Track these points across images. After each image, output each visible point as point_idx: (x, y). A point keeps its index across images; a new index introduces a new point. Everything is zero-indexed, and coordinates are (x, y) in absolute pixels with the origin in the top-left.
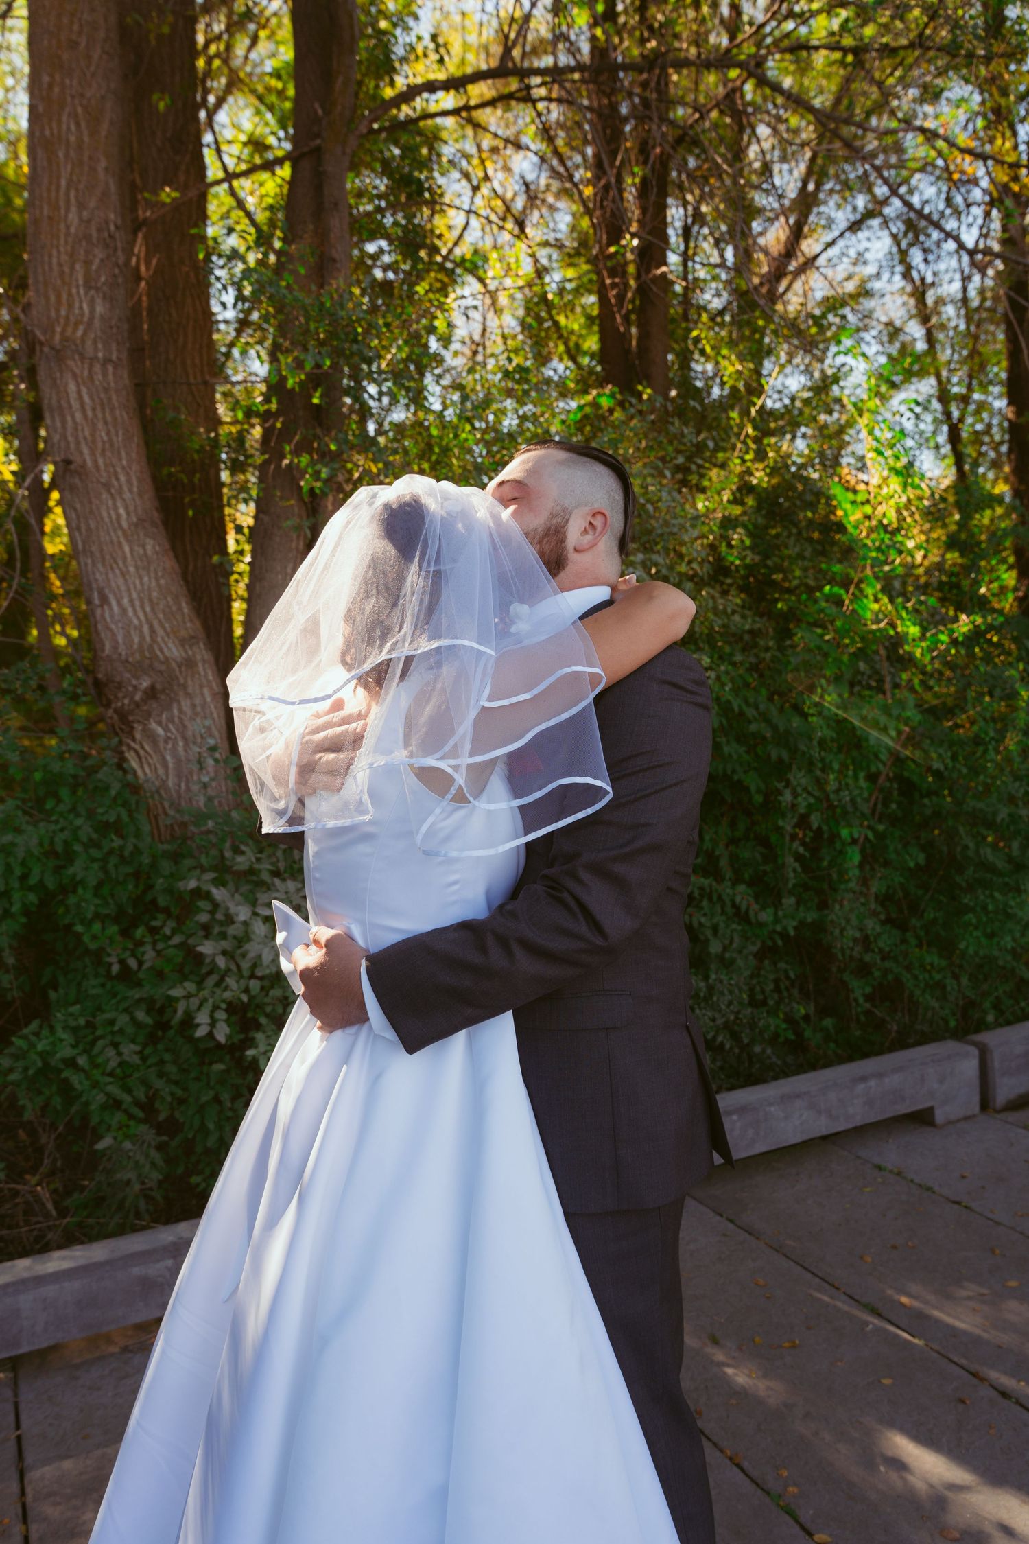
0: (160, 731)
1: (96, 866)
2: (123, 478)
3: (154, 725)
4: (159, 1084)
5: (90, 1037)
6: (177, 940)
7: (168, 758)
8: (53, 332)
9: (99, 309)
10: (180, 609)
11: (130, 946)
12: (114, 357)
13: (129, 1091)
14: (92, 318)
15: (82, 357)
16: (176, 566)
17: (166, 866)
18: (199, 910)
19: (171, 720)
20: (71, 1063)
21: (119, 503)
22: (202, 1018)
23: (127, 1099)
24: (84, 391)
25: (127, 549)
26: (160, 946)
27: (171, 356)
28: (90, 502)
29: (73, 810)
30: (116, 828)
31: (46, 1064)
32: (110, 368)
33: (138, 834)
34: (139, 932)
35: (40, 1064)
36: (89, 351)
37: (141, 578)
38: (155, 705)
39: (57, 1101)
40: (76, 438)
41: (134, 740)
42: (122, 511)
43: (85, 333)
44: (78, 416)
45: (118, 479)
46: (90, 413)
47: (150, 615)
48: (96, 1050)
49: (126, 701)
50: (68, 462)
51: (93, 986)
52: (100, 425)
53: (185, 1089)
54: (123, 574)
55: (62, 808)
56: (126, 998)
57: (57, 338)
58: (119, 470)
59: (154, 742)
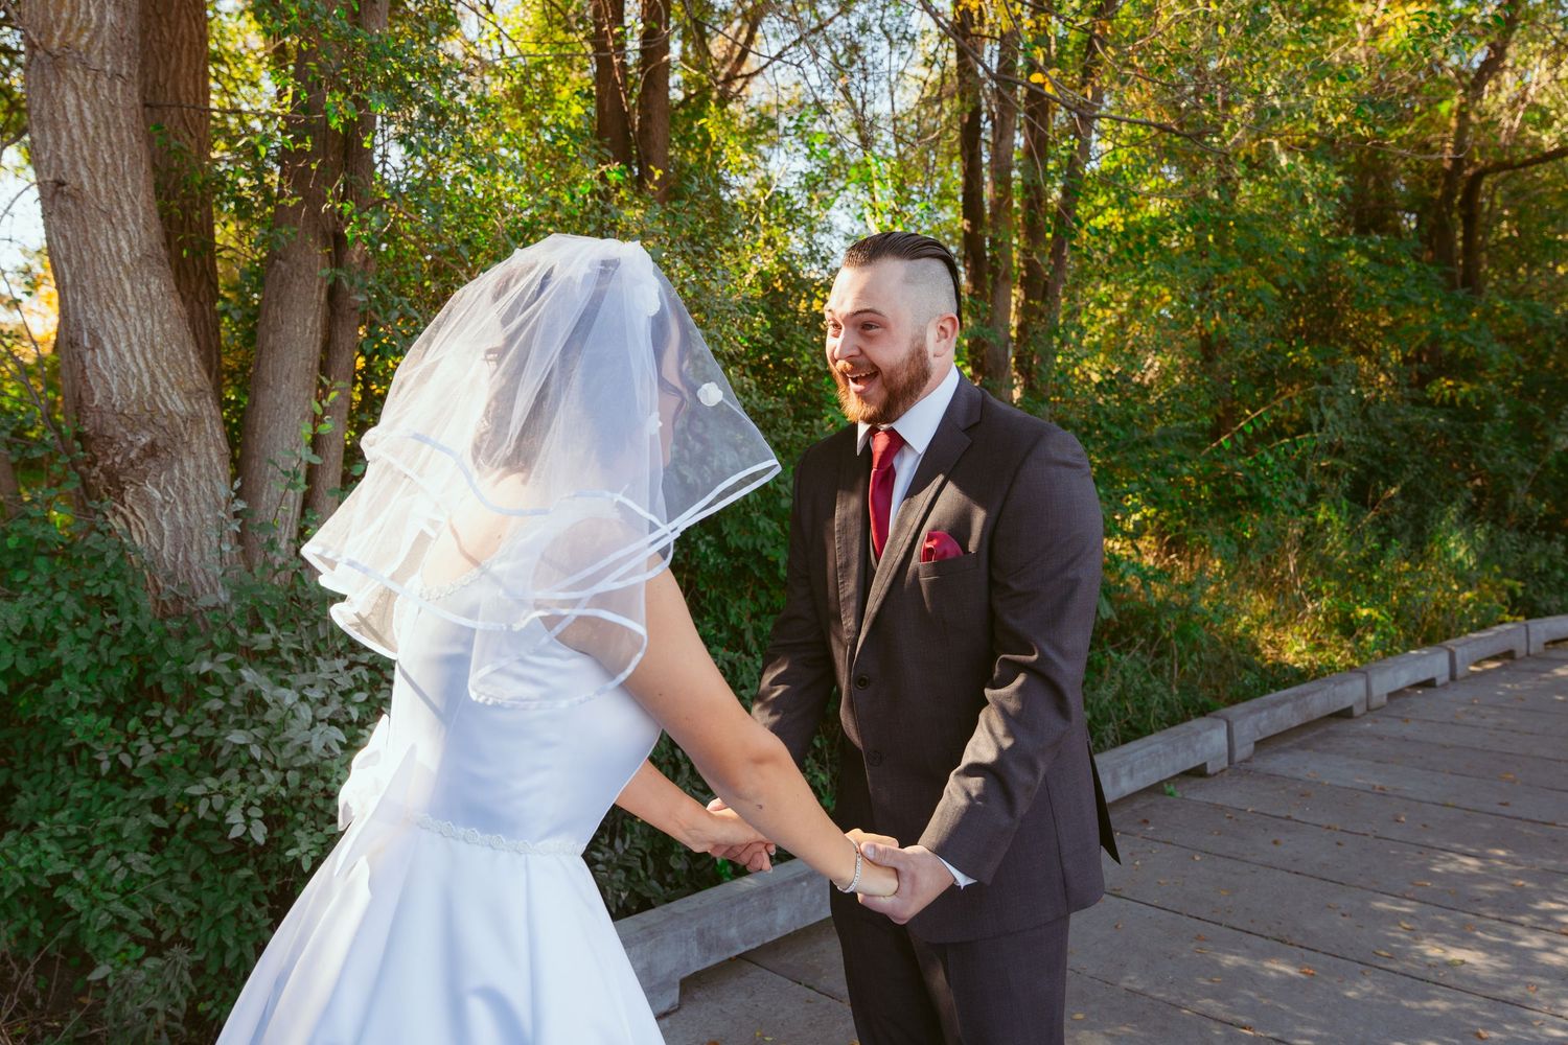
0: (157, 494)
1: (84, 647)
2: (127, 207)
3: (149, 488)
4: (169, 898)
5: (84, 848)
6: (179, 731)
7: (164, 524)
8: (51, 35)
9: (110, 17)
10: (186, 357)
11: (123, 741)
12: (124, 73)
13: (134, 907)
14: (100, 26)
15: (86, 67)
16: (184, 311)
17: (174, 648)
18: (207, 696)
19: (171, 482)
20: (65, 879)
21: (121, 235)
22: (235, 817)
23: (135, 917)
24: (85, 105)
25: (128, 287)
26: (158, 739)
27: (161, 80)
28: (86, 231)
29: (53, 583)
30: (108, 604)
31: (28, 882)
32: (119, 84)
33: (135, 610)
34: (133, 724)
35: (22, 883)
36: (95, 60)
37: (142, 321)
38: (152, 465)
39: (37, 927)
40: (73, 156)
41: (123, 503)
42: (124, 244)
43: (91, 41)
44: (76, 132)
45: (121, 208)
46: (91, 132)
47: (152, 362)
48: (94, 863)
49: (118, 459)
50: (60, 184)
51: (79, 789)
52: (103, 146)
53: (199, 902)
54: (120, 314)
55: (36, 580)
56: (126, 800)
57: (56, 43)
59: (148, 507)
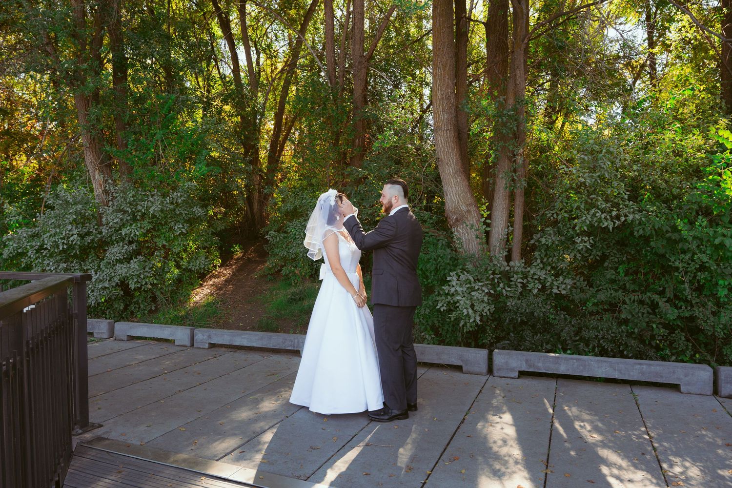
2: (451, 161)
3: (459, 229)
9: (445, 116)
10: (467, 196)
12: (450, 129)
15: (441, 130)
19: (464, 228)
21: (450, 168)
24: (442, 139)
25: (452, 180)
28: (443, 168)
36: (443, 128)
37: (456, 188)
38: (458, 223)
40: (440, 152)
43: (442, 124)
44: (441, 146)
47: (458, 199)
49: (452, 222)
50: (438, 158)
52: (446, 148)
58: (450, 159)
59: (460, 234)
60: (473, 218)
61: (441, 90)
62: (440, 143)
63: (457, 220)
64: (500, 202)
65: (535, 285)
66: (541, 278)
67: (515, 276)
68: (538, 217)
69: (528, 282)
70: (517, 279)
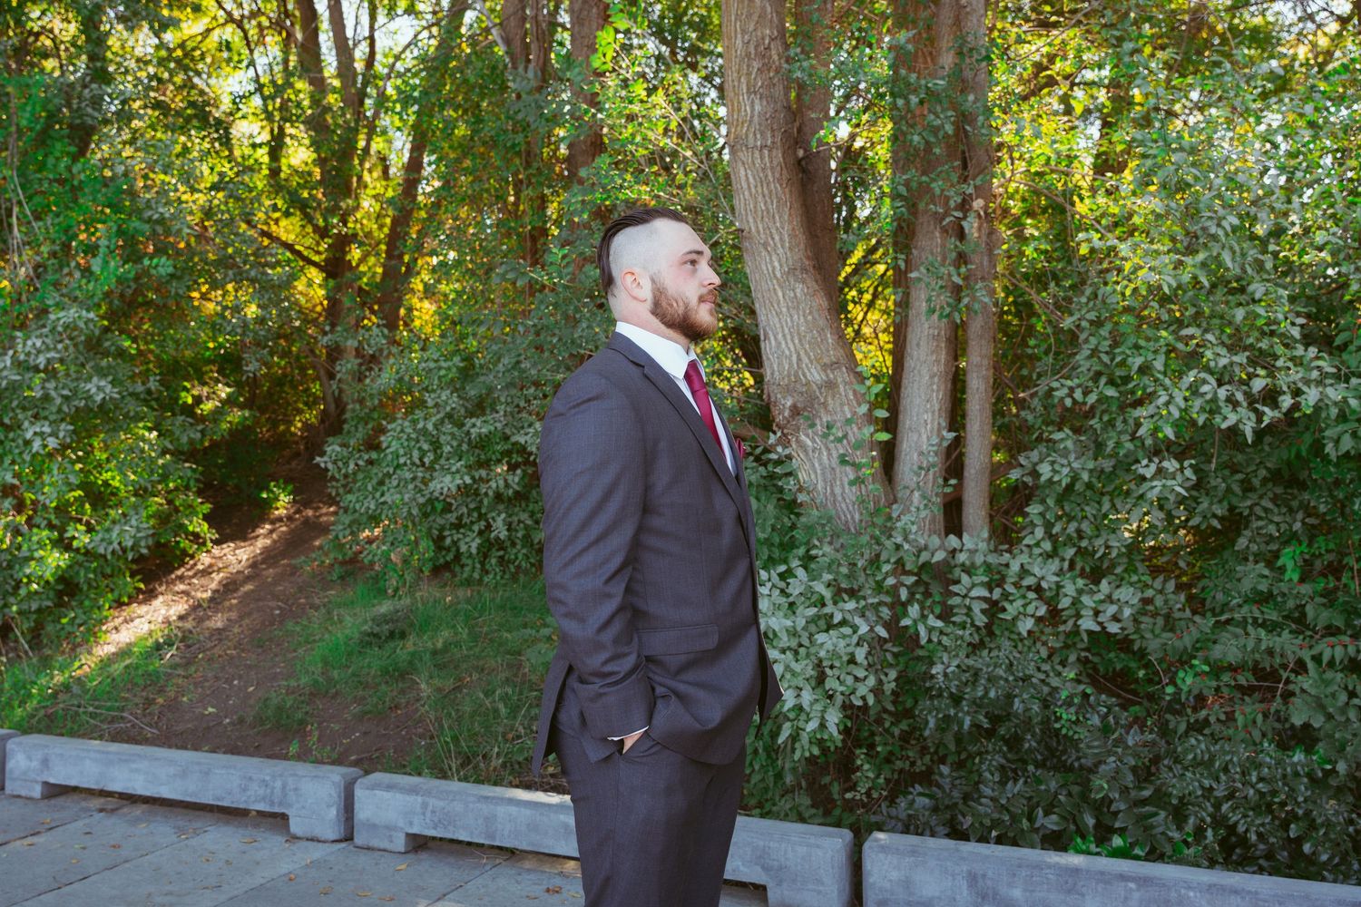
0: (809, 443)
2: (777, 238)
3: (803, 437)
7: (817, 465)
9: (758, 108)
10: (824, 340)
12: (769, 143)
14: (752, 117)
15: (747, 146)
19: (815, 434)
21: (774, 258)
24: (750, 172)
25: (780, 294)
32: (767, 152)
36: (751, 142)
37: (791, 316)
38: (801, 421)
40: (746, 211)
41: (792, 449)
43: (749, 128)
44: (747, 192)
45: (773, 239)
47: (798, 346)
49: (782, 417)
50: (742, 231)
52: (760, 198)
54: (777, 315)
57: (732, 137)
58: (774, 231)
59: (806, 451)
60: (842, 405)
61: (744, 32)
62: (745, 185)
63: (796, 411)
64: (923, 358)
65: (1025, 606)
66: (1044, 585)
67: (965, 579)
68: (1036, 402)
69: (1006, 596)
70: (972, 590)
